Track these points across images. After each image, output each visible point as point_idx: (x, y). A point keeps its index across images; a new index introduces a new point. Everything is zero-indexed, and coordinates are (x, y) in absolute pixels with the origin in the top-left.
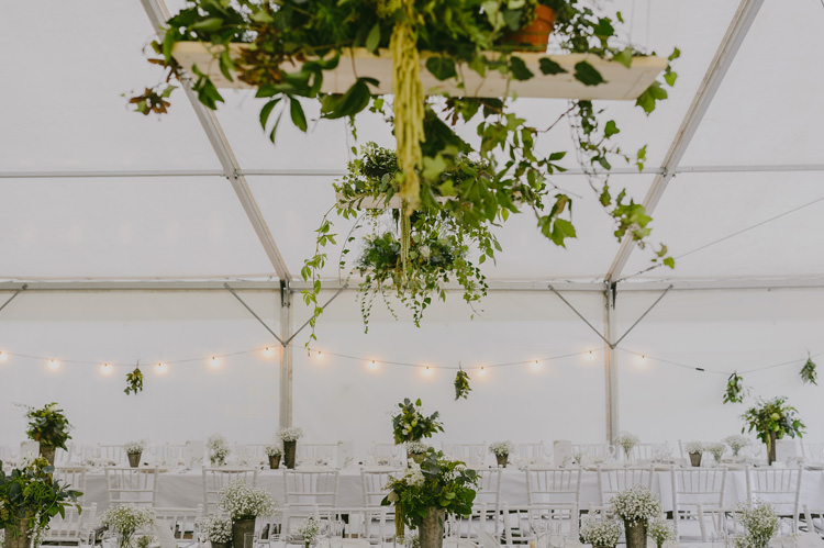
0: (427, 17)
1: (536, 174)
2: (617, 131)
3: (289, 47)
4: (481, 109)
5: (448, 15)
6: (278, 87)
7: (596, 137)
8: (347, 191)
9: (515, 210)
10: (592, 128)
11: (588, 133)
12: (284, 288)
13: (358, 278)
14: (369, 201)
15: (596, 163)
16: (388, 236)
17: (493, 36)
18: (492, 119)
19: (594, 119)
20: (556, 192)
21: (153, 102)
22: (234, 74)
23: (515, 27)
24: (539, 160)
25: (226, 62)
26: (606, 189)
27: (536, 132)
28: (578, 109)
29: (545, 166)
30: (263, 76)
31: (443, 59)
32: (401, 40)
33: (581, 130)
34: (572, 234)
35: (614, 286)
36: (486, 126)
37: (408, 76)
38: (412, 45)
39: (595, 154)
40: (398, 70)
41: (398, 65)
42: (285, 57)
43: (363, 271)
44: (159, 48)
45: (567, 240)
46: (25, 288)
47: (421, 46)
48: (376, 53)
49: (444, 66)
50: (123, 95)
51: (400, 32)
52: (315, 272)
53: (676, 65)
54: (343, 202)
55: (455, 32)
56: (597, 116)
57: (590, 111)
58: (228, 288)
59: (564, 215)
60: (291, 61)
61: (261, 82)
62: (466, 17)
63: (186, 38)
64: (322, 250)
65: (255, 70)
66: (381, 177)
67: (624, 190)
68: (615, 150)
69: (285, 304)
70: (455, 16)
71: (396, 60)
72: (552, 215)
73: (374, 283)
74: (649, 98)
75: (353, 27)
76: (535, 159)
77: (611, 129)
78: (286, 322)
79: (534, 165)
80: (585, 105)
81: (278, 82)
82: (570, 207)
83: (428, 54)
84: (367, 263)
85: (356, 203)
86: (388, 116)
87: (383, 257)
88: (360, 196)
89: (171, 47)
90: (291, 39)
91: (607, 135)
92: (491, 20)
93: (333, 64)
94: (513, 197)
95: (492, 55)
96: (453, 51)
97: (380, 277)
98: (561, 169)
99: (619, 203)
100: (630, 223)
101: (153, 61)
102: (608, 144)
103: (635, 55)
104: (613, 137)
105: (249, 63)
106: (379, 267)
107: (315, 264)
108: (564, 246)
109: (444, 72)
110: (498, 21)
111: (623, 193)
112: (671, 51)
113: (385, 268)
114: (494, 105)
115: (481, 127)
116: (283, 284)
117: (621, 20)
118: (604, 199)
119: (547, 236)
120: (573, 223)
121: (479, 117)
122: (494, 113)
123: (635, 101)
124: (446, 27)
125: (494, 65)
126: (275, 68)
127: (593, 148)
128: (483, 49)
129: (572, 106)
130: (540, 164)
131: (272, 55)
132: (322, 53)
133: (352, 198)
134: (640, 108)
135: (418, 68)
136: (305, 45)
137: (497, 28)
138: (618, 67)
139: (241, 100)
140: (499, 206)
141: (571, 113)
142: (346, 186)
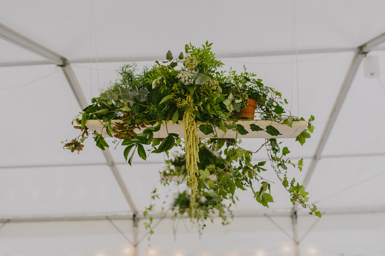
0: (199, 108)
1: (252, 172)
2: (289, 152)
3: (137, 121)
4: (225, 143)
5: (209, 107)
6: (133, 140)
7: (279, 155)
8: (165, 174)
9: (243, 189)
10: (277, 151)
11: (275, 153)
12: (135, 218)
13: (171, 213)
14: (175, 178)
15: (280, 167)
16: (185, 193)
17: (228, 115)
18: (231, 147)
19: (278, 146)
20: (262, 181)
21: (76, 146)
22: (113, 134)
23: (238, 111)
24: (253, 165)
25: (109, 129)
26: (285, 178)
27: (251, 153)
28: (269, 142)
29: (256, 169)
30: (126, 134)
31: (208, 125)
32: (188, 117)
33: (272, 152)
34: (272, 201)
35: (295, 213)
36: (228, 150)
37: (191, 133)
38: (193, 119)
39: (279, 162)
40: (187, 130)
41: (187, 128)
42: (136, 126)
43: (173, 209)
44: (80, 122)
45: (269, 203)
46: (9, 221)
47: (197, 119)
48: (177, 123)
49: (207, 128)
50: (62, 142)
51: (187, 114)
52: (150, 213)
53: (313, 123)
54: (163, 179)
55: (212, 114)
56: (279, 145)
57: (275, 143)
58: (108, 218)
59: (267, 191)
60: (139, 128)
61: (125, 137)
62: (217, 107)
63: (91, 118)
64: (153, 202)
65: (122, 132)
66: (181, 167)
67: (294, 178)
68: (288, 161)
69: (136, 226)
70: (211, 106)
71: (186, 127)
72: (260, 192)
73: (179, 215)
74: (302, 137)
75: (167, 112)
76: (251, 165)
77: (286, 151)
78: (136, 235)
79: (251, 168)
80: (273, 141)
81: (133, 138)
82: (269, 188)
83: (200, 123)
84: (175, 205)
85: (169, 179)
86: (183, 147)
87: (183, 202)
88: (171, 176)
89: (85, 122)
90: (139, 118)
91: (284, 154)
92: (228, 108)
93: (157, 129)
94: (242, 183)
95: (229, 123)
96: (211, 121)
97: (182, 212)
98: (264, 170)
99: (292, 186)
100: (298, 195)
101: (76, 127)
102: (285, 158)
103: (294, 120)
104: (287, 155)
105: (119, 129)
106: (181, 207)
107: (150, 209)
108: (268, 206)
109: (208, 131)
110: (231, 109)
111: (294, 180)
112: (310, 117)
113: (184, 208)
114: (231, 141)
115: (226, 151)
116: (134, 216)
117: (286, 102)
118: (285, 183)
119: (259, 202)
120: (271, 195)
121: (224, 147)
122: (232, 145)
123: (295, 139)
124: (208, 112)
125: (230, 127)
126: (132, 131)
127: (278, 160)
128: (224, 121)
129: (267, 141)
130: (254, 167)
131: (130, 125)
132: (152, 124)
133: (167, 177)
134: (298, 142)
135: (195, 130)
136: (145, 120)
137: (231, 111)
138: (286, 126)
139: (116, 145)
140: (236, 187)
141: (267, 144)
142: (165, 172)
